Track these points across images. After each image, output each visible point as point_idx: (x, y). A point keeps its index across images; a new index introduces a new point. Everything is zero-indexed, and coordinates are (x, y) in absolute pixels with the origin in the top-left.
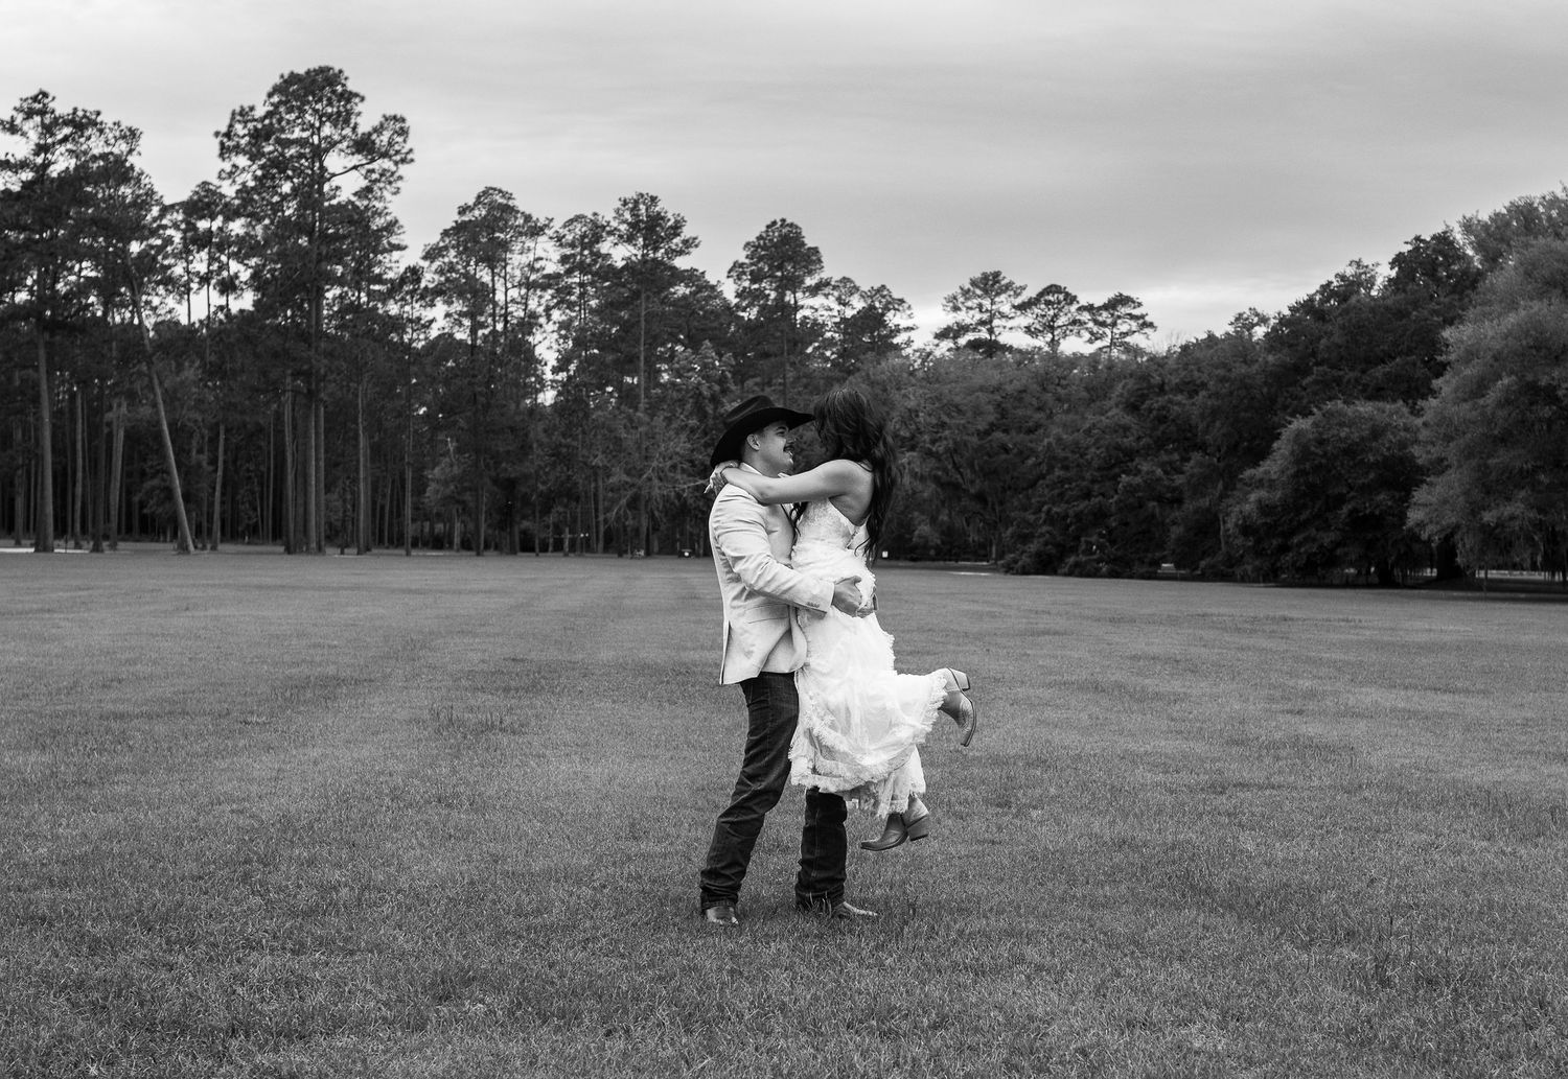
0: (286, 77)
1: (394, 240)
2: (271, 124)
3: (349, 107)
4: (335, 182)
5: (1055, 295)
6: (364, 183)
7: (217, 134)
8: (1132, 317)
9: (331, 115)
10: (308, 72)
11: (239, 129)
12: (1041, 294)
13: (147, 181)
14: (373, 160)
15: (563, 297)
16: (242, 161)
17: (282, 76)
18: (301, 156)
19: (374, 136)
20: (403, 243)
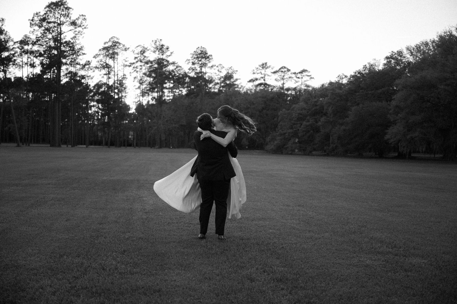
0: (50, 3)
1: (83, 52)
2: (45, 17)
3: (69, 12)
4: (64, 34)
5: (283, 70)
6: (74, 35)
7: (29, 20)
8: (308, 76)
9: (64, 14)
10: (56, 2)
11: (36, 18)
12: (280, 69)
13: (8, 34)
14: (76, 28)
15: (135, 70)
16: (36, 28)
17: (49, 3)
18: (55, 27)
19: (76, 21)
20: (85, 53)
